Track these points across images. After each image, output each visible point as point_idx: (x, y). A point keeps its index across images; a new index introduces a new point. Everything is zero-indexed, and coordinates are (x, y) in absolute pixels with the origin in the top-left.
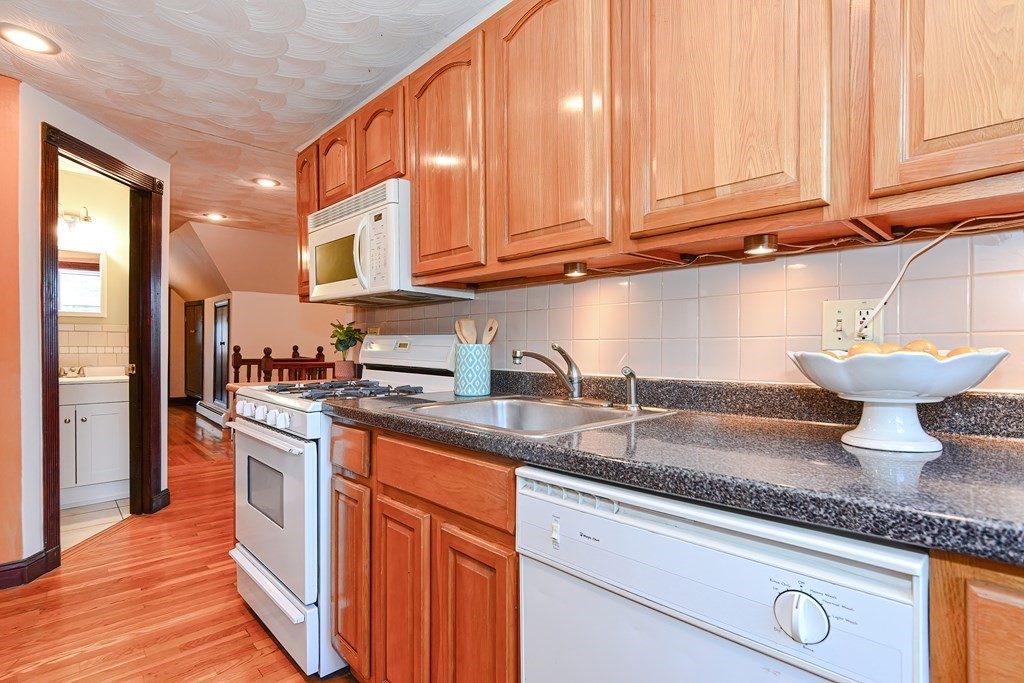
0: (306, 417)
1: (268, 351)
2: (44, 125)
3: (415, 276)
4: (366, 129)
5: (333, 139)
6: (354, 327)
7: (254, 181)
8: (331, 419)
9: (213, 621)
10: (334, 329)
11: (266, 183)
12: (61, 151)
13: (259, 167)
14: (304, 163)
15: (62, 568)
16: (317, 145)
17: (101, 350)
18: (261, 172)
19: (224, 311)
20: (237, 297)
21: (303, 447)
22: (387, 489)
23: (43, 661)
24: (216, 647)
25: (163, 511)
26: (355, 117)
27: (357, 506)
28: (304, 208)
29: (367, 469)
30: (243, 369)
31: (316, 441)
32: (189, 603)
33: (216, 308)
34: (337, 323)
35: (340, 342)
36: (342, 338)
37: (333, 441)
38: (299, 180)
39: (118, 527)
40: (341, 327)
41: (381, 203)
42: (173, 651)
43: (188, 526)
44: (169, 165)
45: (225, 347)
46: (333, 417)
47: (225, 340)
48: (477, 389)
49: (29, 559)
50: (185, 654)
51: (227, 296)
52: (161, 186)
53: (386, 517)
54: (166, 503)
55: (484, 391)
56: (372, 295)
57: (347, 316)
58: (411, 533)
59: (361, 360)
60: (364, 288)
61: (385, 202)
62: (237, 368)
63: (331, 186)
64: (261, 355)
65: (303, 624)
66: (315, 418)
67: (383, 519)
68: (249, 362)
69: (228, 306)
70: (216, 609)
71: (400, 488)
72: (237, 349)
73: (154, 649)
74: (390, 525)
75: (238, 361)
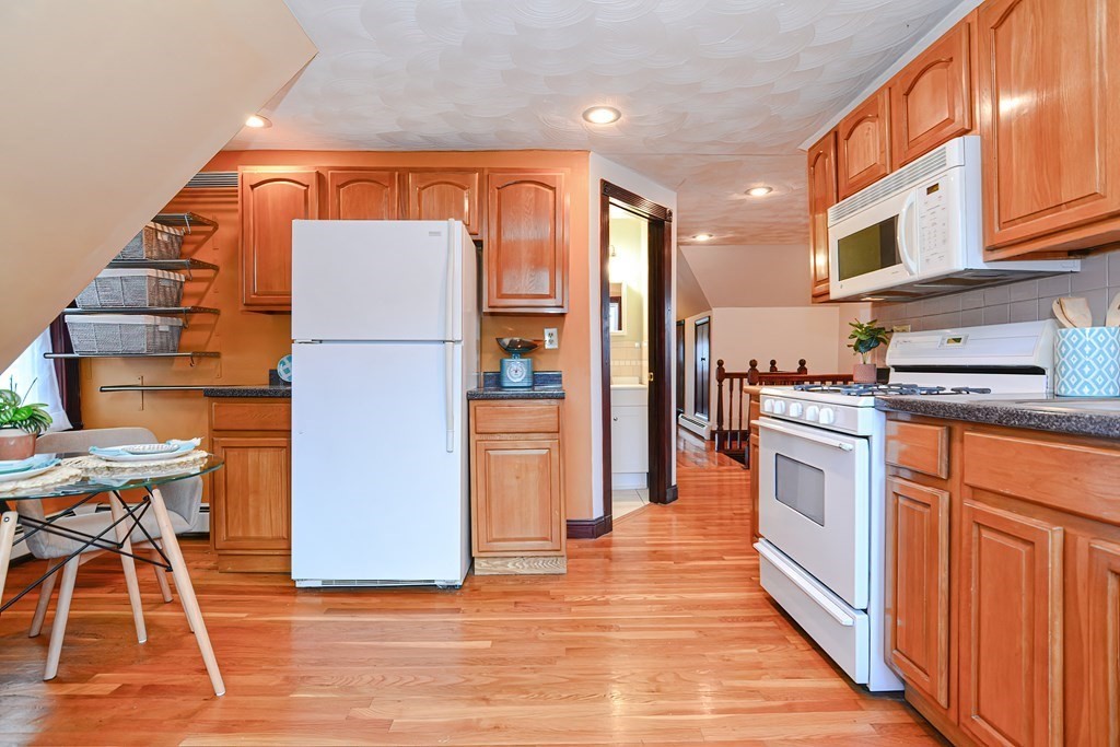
0: (856, 413)
1: (753, 364)
2: (602, 180)
3: (991, 249)
4: (907, 94)
5: (857, 119)
6: (876, 326)
7: (747, 192)
8: (884, 414)
9: (742, 605)
10: (853, 329)
11: (759, 192)
12: (612, 200)
13: (754, 176)
14: (819, 155)
15: (614, 532)
16: (835, 132)
17: (622, 363)
18: (755, 181)
19: (704, 329)
20: (718, 315)
21: (854, 443)
22: (977, 492)
23: (622, 596)
24: (751, 628)
25: (672, 503)
26: (889, 87)
27: (927, 511)
28: (818, 205)
29: (944, 469)
30: (726, 382)
31: (866, 437)
32: (716, 584)
33: (696, 326)
34: (856, 323)
35: (860, 342)
36: (863, 338)
37: (888, 438)
38: (812, 175)
39: (643, 510)
40: (861, 327)
41: (942, 169)
42: (712, 620)
43: (698, 519)
44: (675, 194)
45: (706, 363)
46: (886, 412)
47: (706, 356)
48: (1100, 387)
49: (597, 520)
50: (723, 625)
51: (707, 313)
52: (671, 214)
53: (979, 524)
54: (675, 498)
55: (1111, 391)
56: (917, 283)
57: (864, 315)
58: (1028, 548)
59: (890, 361)
60: (911, 274)
61: (945, 168)
62: (720, 381)
63: (855, 170)
64: (746, 369)
65: (851, 627)
66: (866, 415)
67: (975, 528)
68: (732, 376)
69: (709, 322)
70: (742, 595)
71: (1007, 492)
72: (720, 363)
73: (699, 613)
74: (986, 534)
75: (722, 375)
